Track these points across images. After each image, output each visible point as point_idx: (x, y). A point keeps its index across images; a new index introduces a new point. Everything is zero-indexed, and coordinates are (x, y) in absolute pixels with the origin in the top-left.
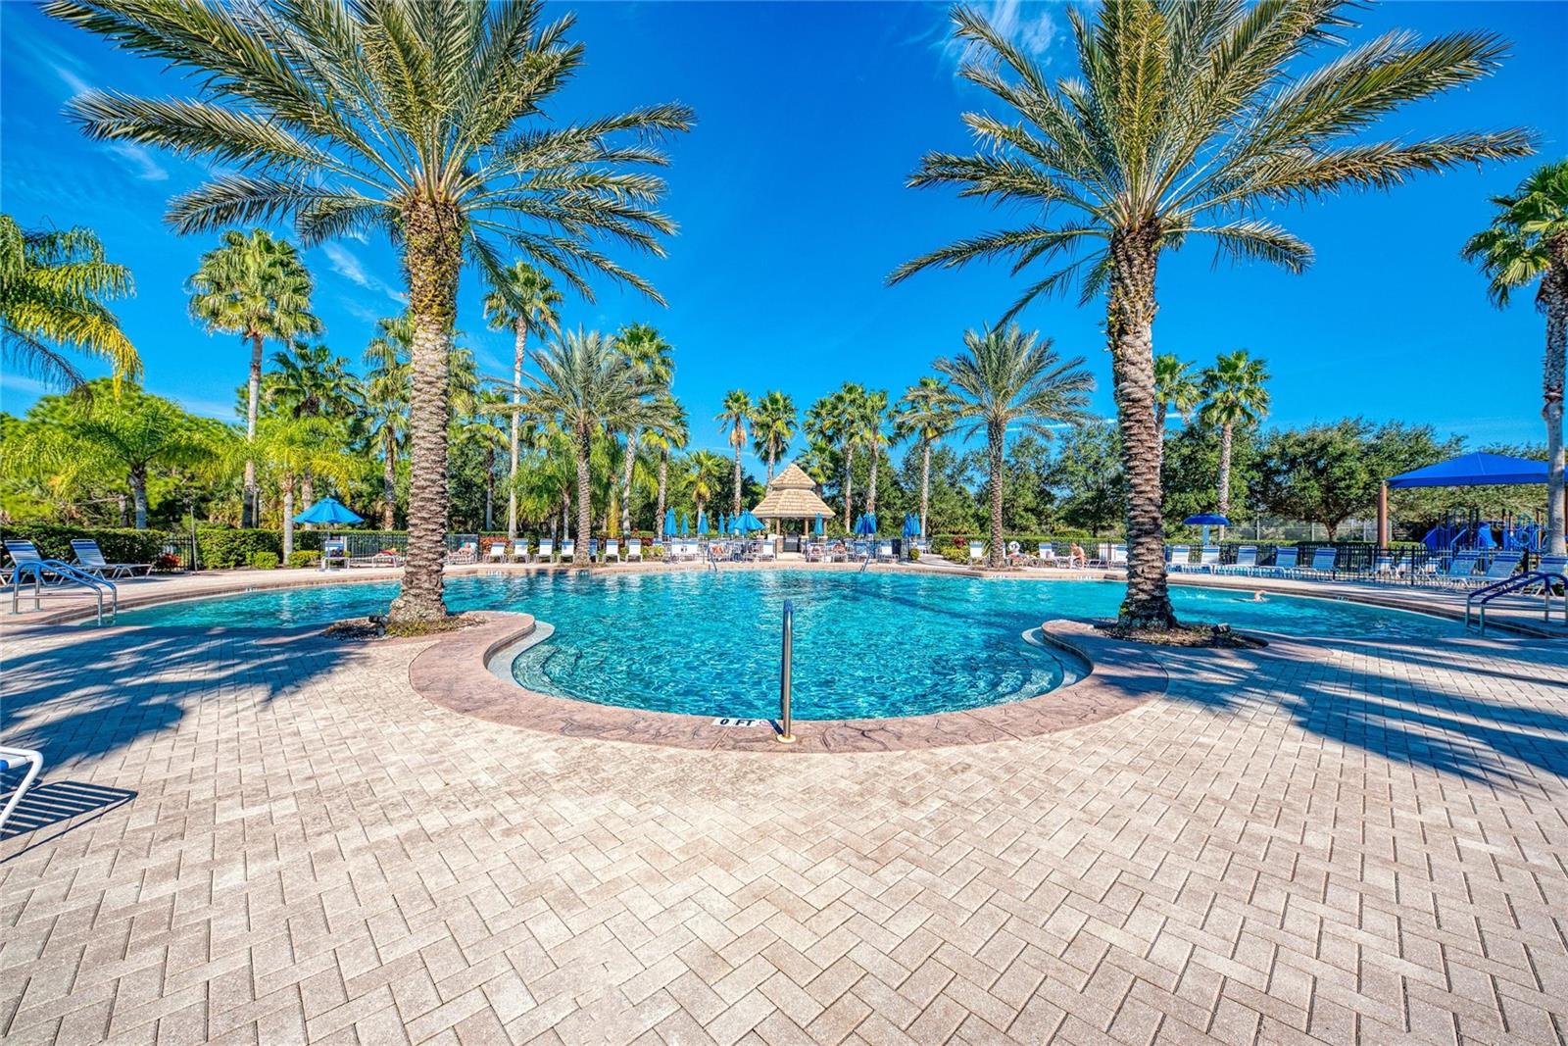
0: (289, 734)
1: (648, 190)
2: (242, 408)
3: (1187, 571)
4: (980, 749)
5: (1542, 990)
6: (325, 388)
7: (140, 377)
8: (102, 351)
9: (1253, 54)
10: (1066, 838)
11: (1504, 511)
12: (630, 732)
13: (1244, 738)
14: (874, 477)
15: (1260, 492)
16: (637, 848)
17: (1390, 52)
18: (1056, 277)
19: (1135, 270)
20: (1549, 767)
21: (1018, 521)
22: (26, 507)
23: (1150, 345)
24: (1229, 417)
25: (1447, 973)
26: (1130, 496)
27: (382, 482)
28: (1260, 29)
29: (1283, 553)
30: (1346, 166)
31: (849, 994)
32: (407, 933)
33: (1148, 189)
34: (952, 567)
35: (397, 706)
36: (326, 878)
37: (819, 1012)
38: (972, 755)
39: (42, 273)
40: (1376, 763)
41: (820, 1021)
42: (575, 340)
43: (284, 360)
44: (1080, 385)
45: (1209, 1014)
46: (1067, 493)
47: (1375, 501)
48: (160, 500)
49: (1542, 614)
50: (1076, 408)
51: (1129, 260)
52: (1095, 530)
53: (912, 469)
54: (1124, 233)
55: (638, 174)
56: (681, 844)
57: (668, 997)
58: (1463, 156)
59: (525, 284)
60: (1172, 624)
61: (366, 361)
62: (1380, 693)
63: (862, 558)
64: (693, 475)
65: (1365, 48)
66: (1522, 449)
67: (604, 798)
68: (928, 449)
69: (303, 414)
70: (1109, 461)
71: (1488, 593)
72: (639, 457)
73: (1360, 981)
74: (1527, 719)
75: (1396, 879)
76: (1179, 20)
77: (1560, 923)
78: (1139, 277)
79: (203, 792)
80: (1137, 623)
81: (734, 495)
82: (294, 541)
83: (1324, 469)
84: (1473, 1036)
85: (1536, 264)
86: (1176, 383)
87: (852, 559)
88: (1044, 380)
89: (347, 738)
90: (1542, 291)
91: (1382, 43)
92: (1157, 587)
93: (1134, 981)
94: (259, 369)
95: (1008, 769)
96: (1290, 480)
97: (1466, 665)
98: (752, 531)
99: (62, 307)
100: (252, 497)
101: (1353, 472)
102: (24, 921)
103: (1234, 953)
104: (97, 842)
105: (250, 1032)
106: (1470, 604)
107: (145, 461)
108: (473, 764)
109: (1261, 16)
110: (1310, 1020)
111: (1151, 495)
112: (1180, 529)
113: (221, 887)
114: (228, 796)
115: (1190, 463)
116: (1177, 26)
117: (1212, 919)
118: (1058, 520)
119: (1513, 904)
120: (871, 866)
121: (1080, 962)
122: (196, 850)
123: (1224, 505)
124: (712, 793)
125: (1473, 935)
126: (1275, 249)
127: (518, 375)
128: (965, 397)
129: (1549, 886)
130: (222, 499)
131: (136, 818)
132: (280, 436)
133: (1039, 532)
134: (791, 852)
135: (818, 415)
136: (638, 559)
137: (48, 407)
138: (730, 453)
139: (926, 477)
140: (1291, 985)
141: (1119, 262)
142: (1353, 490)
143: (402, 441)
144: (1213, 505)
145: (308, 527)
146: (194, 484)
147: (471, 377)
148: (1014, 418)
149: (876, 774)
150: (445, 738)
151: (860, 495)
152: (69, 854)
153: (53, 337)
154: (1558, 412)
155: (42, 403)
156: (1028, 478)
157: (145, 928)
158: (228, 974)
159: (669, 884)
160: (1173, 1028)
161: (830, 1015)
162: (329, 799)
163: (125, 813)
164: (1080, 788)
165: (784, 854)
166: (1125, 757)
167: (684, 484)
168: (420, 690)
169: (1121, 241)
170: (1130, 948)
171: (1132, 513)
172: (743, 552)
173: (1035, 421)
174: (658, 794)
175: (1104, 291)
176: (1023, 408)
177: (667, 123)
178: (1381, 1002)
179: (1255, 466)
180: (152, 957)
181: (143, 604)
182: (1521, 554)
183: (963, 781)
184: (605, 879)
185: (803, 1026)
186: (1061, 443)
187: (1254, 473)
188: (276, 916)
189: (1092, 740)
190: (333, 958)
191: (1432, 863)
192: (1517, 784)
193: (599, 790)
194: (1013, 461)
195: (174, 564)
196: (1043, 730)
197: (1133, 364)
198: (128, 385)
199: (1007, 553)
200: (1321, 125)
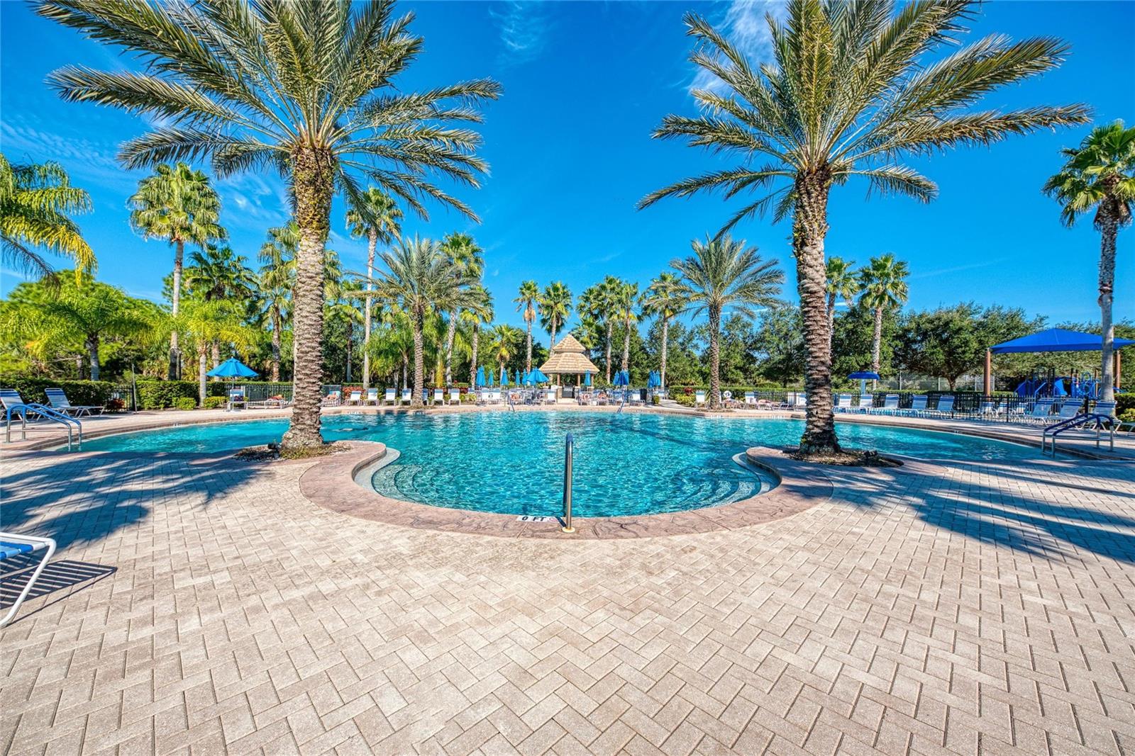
0: (219, 528)
1: (468, 141)
2: (168, 292)
3: (850, 412)
4: (703, 536)
5: (1068, 690)
6: (229, 278)
7: (95, 270)
8: (67, 251)
9: (894, 51)
10: (759, 596)
11: (1072, 369)
12: (459, 526)
13: (883, 528)
14: (627, 344)
15: (901, 356)
16: (469, 603)
17: (990, 50)
18: (757, 204)
19: (812, 200)
20: (1088, 547)
21: (730, 376)
22: (8, 364)
23: (822, 253)
24: (880, 303)
25: (1008, 681)
26: (808, 360)
27: (270, 346)
28: (899, 34)
29: (917, 399)
30: (959, 129)
31: (615, 696)
32: (316, 660)
33: (822, 144)
34: (683, 409)
35: (294, 508)
36: (256, 624)
37: (595, 707)
38: (697, 540)
39: (24, 195)
40: (972, 545)
41: (597, 712)
42: (412, 245)
43: (198, 258)
44: (774, 279)
45: (851, 707)
46: (765, 356)
47: (982, 362)
48: (107, 359)
49: (1094, 443)
50: (772, 296)
51: (809, 193)
52: (785, 382)
53: (655, 339)
54: (805, 174)
55: (461, 130)
56: (499, 600)
57: (495, 698)
58: (1040, 123)
59: (376, 204)
60: (838, 450)
61: (260, 259)
62: (978, 497)
63: (619, 403)
64: (497, 342)
65: (973, 47)
66: (1085, 326)
67: (445, 571)
68: (666, 324)
69: (213, 297)
70: (795, 334)
71: (1059, 428)
72: (458, 330)
73: (951, 686)
74: (1077, 516)
75: (980, 621)
76: (844, 26)
77: (1085, 648)
78: (815, 205)
79: (163, 567)
80: (813, 449)
81: (526, 356)
82: (207, 389)
83: (947, 339)
84: (1021, 719)
85: (1095, 196)
86: (842, 277)
87: (611, 403)
88: (749, 276)
89: (260, 530)
90: (1098, 215)
91: (985, 43)
92: (827, 424)
93: (803, 686)
94: (180, 264)
95: (722, 550)
96: (922, 348)
97: (1039, 478)
98: (539, 383)
99: (39, 220)
100: (176, 357)
101: (967, 342)
102: (51, 654)
103: (869, 668)
104: (94, 602)
105: (217, 723)
106: (1045, 436)
107: (97, 331)
108: (350, 548)
109: (900, 25)
110: (917, 710)
111: (823, 359)
112: (845, 382)
113: (184, 631)
114: (181, 570)
115: (853, 334)
116: (842, 29)
117: (856, 647)
118: (759, 375)
119: (1055, 637)
120: (628, 614)
121: (768, 675)
122: (164, 606)
123: (877, 365)
124: (519, 567)
125: (1027, 657)
126: (911, 186)
127: (370, 270)
128: (693, 287)
129: (1080, 625)
130: (153, 359)
131: (119, 585)
132: (197, 313)
133: (745, 383)
134: (574, 606)
135: (587, 299)
136: (457, 403)
137: (24, 291)
138: (524, 326)
139: (665, 345)
140: (907, 689)
141: (801, 195)
142: (967, 355)
143: (285, 317)
144: (868, 365)
145: (216, 380)
146: (132, 347)
147: (337, 272)
148: (728, 303)
149: (632, 554)
150: (330, 530)
151: (617, 357)
152: (75, 609)
153: (32, 240)
154: (1109, 300)
155: (20, 288)
156: (737, 345)
157: (136, 657)
158: (197, 687)
159: (492, 627)
160: (827, 716)
161: (603, 709)
162: (253, 572)
163: (110, 582)
164: (770, 562)
165: (569, 607)
166: (802, 541)
167: (491, 349)
168: (309, 496)
169: (803, 180)
170: (801, 666)
171: (810, 372)
172: (533, 398)
173: (742, 304)
174: (481, 567)
175: (790, 213)
176: (734, 296)
177: (482, 93)
178: (964, 698)
179: (898, 337)
180: (143, 677)
181: (99, 435)
182: (1082, 401)
183: (691, 558)
184: (448, 624)
185: (586, 715)
186: (761, 320)
187: (898, 342)
188: (225, 650)
189: (780, 530)
190: (267, 676)
191: (1004, 611)
192: (1066, 558)
193: (441, 565)
194: (726, 333)
195: (120, 406)
196: (746, 523)
197: (811, 267)
198: (87, 276)
199: (723, 399)
200: (942, 101)
